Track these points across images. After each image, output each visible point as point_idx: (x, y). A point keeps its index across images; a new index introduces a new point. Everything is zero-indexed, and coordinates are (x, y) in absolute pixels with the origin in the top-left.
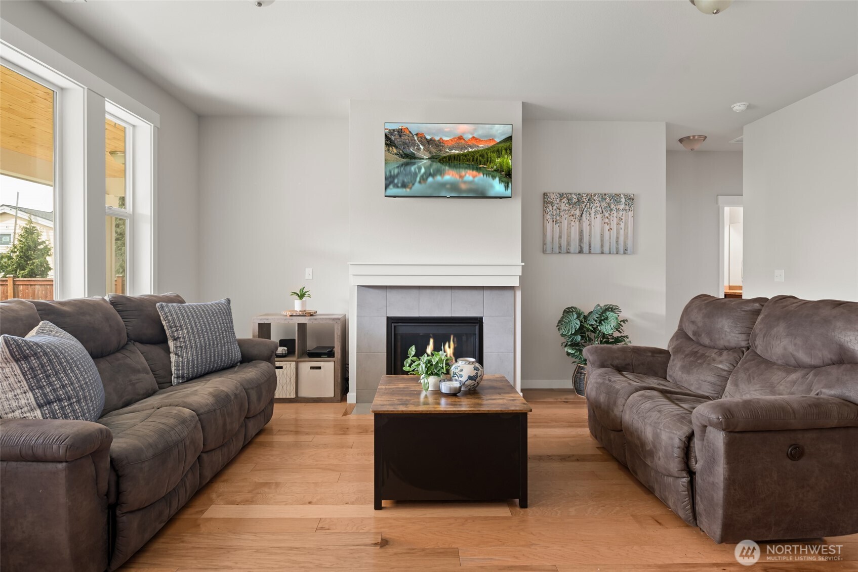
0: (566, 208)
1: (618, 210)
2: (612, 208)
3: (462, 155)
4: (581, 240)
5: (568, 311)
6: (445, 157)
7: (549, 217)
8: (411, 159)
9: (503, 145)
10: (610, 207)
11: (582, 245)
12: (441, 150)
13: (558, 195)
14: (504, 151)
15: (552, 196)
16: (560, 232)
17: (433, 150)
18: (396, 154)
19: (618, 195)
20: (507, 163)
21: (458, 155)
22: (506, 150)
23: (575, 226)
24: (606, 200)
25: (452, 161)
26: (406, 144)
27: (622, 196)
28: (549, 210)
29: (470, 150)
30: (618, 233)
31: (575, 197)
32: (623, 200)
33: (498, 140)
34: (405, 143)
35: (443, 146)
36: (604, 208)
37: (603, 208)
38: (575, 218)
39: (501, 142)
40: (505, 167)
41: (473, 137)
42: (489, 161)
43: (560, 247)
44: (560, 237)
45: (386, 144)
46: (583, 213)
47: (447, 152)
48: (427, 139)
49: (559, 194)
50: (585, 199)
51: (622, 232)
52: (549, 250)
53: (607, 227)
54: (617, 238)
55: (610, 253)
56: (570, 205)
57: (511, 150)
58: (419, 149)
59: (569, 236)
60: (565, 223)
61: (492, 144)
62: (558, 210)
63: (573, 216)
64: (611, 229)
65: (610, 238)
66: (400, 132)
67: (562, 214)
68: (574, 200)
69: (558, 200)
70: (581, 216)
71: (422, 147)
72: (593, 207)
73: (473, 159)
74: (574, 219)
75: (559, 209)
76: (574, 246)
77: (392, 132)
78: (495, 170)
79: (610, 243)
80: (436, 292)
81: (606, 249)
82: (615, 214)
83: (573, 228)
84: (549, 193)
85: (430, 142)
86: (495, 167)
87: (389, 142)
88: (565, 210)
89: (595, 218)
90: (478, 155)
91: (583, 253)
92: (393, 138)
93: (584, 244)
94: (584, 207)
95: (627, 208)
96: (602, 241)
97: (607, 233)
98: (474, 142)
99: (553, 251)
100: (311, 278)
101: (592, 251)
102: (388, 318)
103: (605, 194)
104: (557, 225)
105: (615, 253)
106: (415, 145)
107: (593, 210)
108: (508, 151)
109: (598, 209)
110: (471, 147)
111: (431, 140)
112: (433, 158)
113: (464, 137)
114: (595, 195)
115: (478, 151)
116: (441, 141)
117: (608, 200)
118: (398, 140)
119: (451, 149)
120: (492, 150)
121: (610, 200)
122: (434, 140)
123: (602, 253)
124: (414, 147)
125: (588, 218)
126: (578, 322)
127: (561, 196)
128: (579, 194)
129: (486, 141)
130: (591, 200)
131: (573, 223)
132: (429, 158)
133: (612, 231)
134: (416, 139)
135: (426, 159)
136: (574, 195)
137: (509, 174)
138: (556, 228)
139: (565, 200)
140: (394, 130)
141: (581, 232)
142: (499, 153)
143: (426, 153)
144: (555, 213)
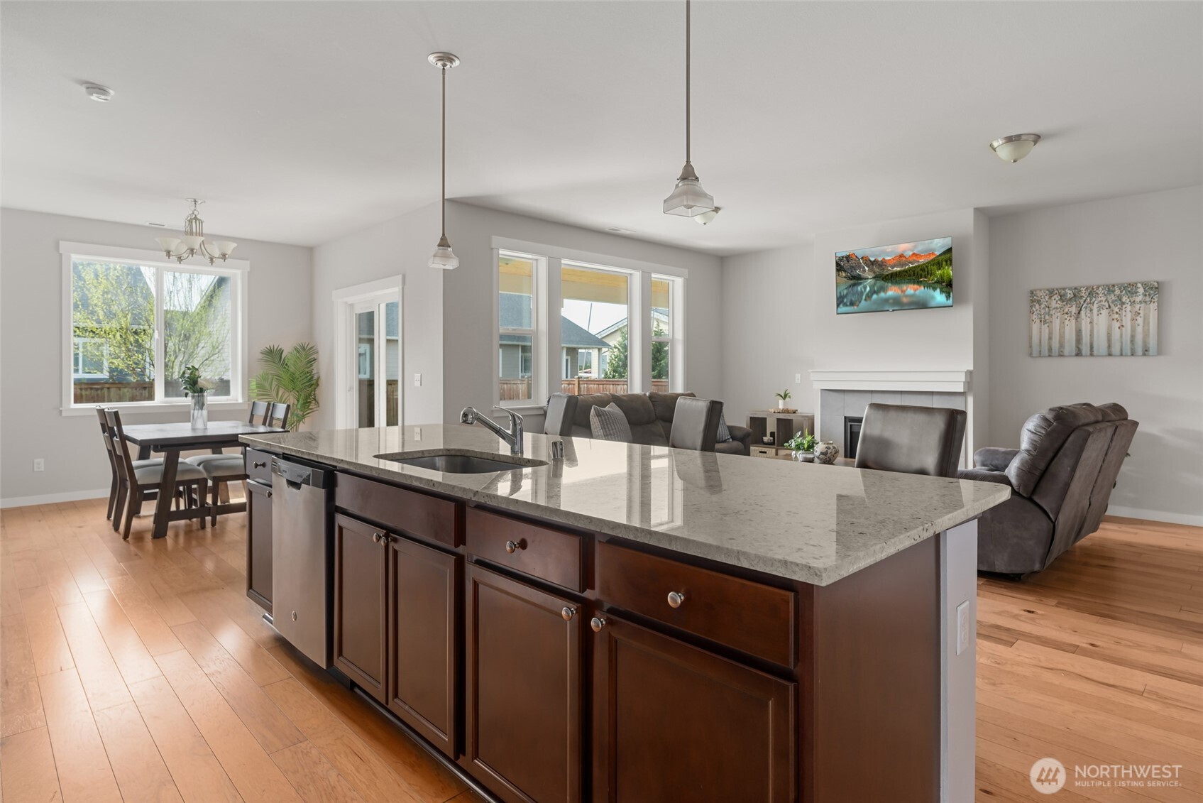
0: (1058, 305)
1: (1133, 303)
2: (1124, 300)
3: (903, 271)
4: (1079, 340)
6: (887, 275)
7: (1036, 317)
8: (857, 280)
9: (943, 257)
10: (1120, 300)
11: (1080, 346)
12: (883, 269)
13: (1047, 292)
14: (944, 263)
15: (1039, 293)
16: (1051, 334)
17: (877, 270)
18: (845, 277)
19: (1134, 285)
20: (948, 274)
21: (900, 272)
22: (946, 261)
23: (1070, 325)
24: (1116, 293)
25: (895, 278)
26: (853, 267)
27: (1141, 285)
28: (1035, 310)
29: (911, 266)
30: (1133, 330)
31: (1069, 292)
32: (1141, 290)
33: (938, 253)
35: (885, 265)
36: (1112, 302)
37: (1110, 301)
38: (1071, 316)
39: (941, 255)
40: (945, 278)
41: (914, 254)
42: (931, 274)
43: (1050, 349)
44: (1050, 338)
45: (837, 270)
46: (1081, 310)
47: (889, 270)
48: (871, 261)
49: (1048, 290)
50: (1084, 293)
51: (1139, 329)
52: (1035, 353)
53: (1117, 325)
54: (1133, 336)
55: (1121, 355)
56: (1063, 302)
57: (951, 260)
58: (864, 271)
59: (1062, 336)
60: (1056, 323)
61: (932, 257)
62: (1047, 309)
63: (1067, 313)
64: (1123, 326)
65: (1121, 336)
66: (848, 258)
67: (1051, 313)
68: (1069, 295)
69: (1047, 298)
70: (1079, 313)
71: (867, 268)
72: (1096, 302)
73: (914, 274)
74: (1069, 318)
75: (1049, 307)
76: (1070, 347)
77: (841, 259)
78: (936, 282)
79: (1122, 342)
80: (887, 395)
81: (1116, 350)
82: (1129, 308)
83: (1066, 327)
84: (1035, 290)
85: (873, 263)
86: (936, 279)
87: (839, 268)
88: (1057, 308)
89: (1098, 315)
90: (919, 269)
91: (1081, 355)
92: (842, 263)
93: (1084, 345)
94: (1082, 303)
95: (1148, 299)
96: (1109, 340)
97: (1116, 333)
98: (915, 258)
99: (1040, 354)
100: (799, 382)
101: (1095, 352)
102: (845, 417)
103: (1114, 286)
104: (1046, 325)
105: (1129, 354)
106: (861, 268)
107: (1096, 306)
108: (949, 262)
109: (1103, 303)
110: (912, 263)
111: (874, 261)
112: (876, 277)
113: (905, 254)
114: (1098, 288)
115: (919, 266)
116: (884, 261)
117: (1117, 292)
118: (847, 265)
119: (893, 267)
120: (932, 263)
121: (1121, 292)
122: (878, 261)
123: (1110, 355)
125: (1089, 315)
127: (1051, 292)
128: (1075, 289)
129: (926, 256)
130: (1092, 293)
131: (1067, 322)
132: (873, 278)
133: (1124, 328)
134: (861, 262)
135: (871, 278)
136: (1069, 289)
137: (950, 284)
138: (1045, 329)
139: (1057, 297)
140: (843, 257)
141: (1079, 333)
142: (939, 265)
143: (871, 273)
144: (1043, 311)
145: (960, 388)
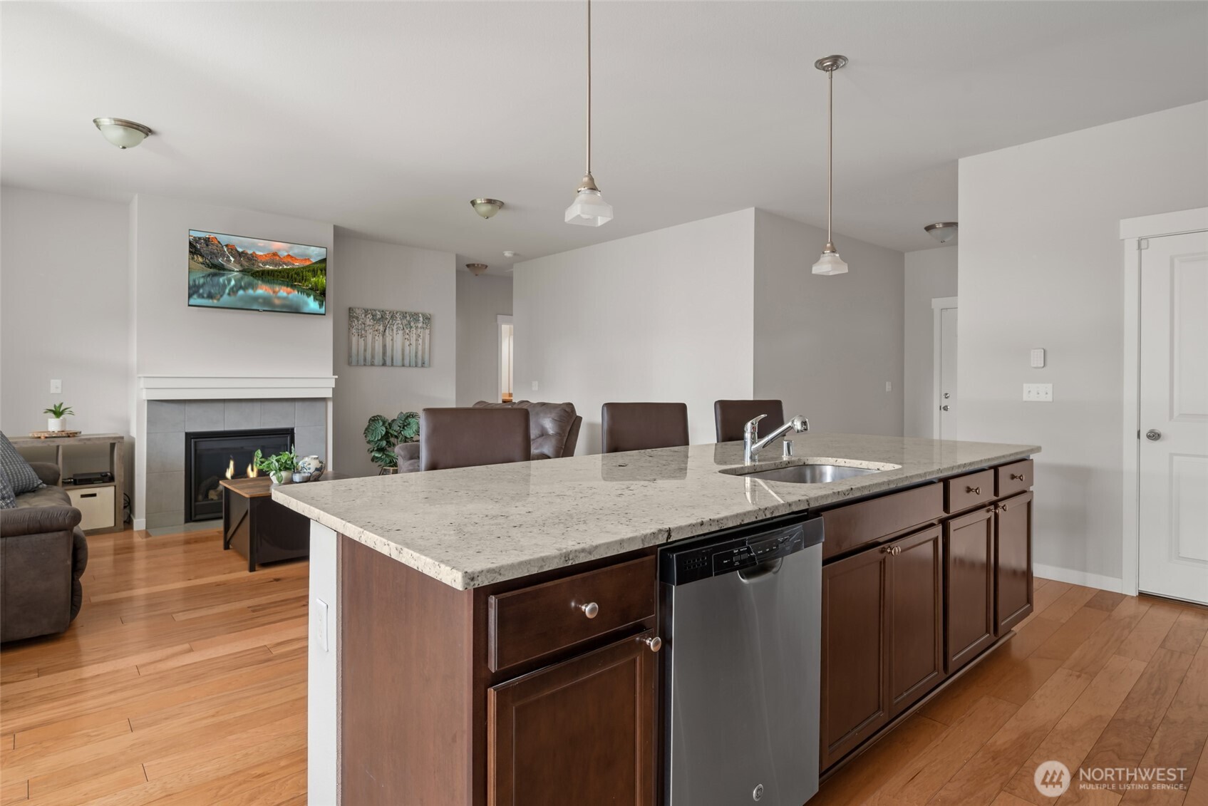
0: (370, 323)
1: (417, 327)
2: (412, 325)
3: (276, 271)
4: (384, 353)
5: (374, 420)
6: (258, 272)
7: (355, 331)
8: (219, 270)
9: (318, 265)
10: (410, 325)
11: (385, 358)
12: (253, 264)
13: (363, 311)
14: (319, 272)
15: (358, 311)
16: (365, 346)
17: (246, 264)
18: (201, 263)
19: (417, 314)
20: (322, 283)
21: (272, 271)
22: (321, 271)
23: (379, 340)
25: (266, 276)
26: (214, 254)
27: (420, 315)
28: (354, 325)
29: (285, 267)
30: (417, 348)
31: (379, 313)
32: (421, 319)
33: (314, 260)
34: (212, 253)
35: (256, 260)
36: (405, 325)
39: (316, 263)
40: (319, 287)
41: (289, 255)
42: (304, 279)
43: (365, 360)
44: (365, 350)
45: (190, 252)
46: (386, 329)
47: (260, 267)
48: (238, 252)
49: (364, 309)
50: (388, 317)
51: (420, 347)
52: (354, 363)
53: (407, 343)
54: (416, 353)
55: (410, 366)
56: (374, 321)
57: (325, 270)
58: (230, 261)
59: (373, 349)
60: (370, 337)
61: (308, 263)
62: (363, 325)
63: (377, 331)
64: (411, 344)
65: (410, 352)
66: (207, 241)
67: (367, 328)
68: (378, 316)
69: (363, 315)
70: (385, 331)
71: (232, 259)
72: (395, 324)
73: (288, 276)
74: (378, 334)
76: (378, 359)
77: (198, 240)
78: (310, 289)
79: (410, 357)
80: (244, 404)
81: (407, 362)
82: (414, 331)
83: (377, 342)
84: (355, 308)
85: (241, 254)
86: (310, 286)
87: (194, 249)
88: (370, 325)
89: (396, 334)
90: (293, 273)
91: (386, 365)
92: (198, 246)
93: (387, 357)
94: (387, 323)
95: (425, 326)
96: (403, 354)
97: (407, 349)
98: (290, 260)
99: (358, 363)
101: (395, 364)
102: (187, 433)
103: (406, 313)
104: (363, 339)
105: (414, 366)
106: (224, 256)
107: (395, 327)
108: (323, 272)
109: (399, 325)
110: (286, 264)
111: (243, 253)
112: (244, 271)
113: (279, 253)
114: (397, 313)
115: (293, 269)
116: (253, 255)
117: (408, 318)
118: (205, 249)
119: (265, 264)
120: (307, 269)
121: (410, 318)
122: (247, 254)
123: (403, 366)
124: (223, 258)
125: (391, 334)
126: (384, 429)
127: (366, 312)
128: (383, 311)
129: (302, 260)
130: (393, 317)
131: (377, 338)
132: (240, 271)
133: (411, 346)
134: (226, 250)
135: (237, 271)
136: (378, 311)
137: (323, 293)
138: (362, 341)
139: (370, 316)
140: (200, 238)
141: (384, 346)
142: (315, 274)
143: (237, 266)
144: (360, 327)
145: (329, 394)
